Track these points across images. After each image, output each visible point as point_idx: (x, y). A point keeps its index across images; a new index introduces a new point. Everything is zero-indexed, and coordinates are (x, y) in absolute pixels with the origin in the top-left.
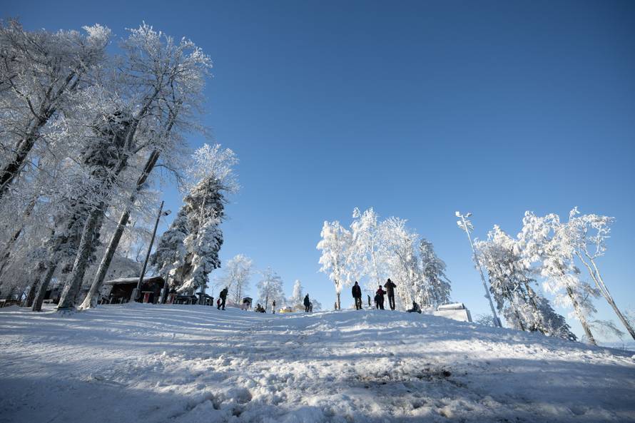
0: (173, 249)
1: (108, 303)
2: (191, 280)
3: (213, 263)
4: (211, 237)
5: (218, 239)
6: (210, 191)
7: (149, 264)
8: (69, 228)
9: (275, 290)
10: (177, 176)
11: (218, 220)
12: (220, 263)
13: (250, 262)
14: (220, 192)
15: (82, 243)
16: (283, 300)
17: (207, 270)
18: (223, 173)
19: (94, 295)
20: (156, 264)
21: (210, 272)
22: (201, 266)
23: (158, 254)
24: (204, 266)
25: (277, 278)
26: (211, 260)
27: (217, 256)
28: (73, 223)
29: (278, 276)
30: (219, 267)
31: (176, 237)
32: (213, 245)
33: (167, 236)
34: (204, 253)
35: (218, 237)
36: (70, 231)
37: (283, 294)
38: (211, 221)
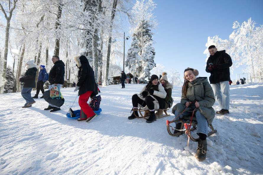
0: (134, 58)
1: (113, 84)
2: (143, 74)
3: (152, 65)
4: (149, 51)
5: (153, 52)
6: (144, 28)
7: (125, 66)
8: (87, 48)
9: (177, 78)
10: (128, 15)
11: (151, 42)
12: (155, 64)
13: (163, 67)
14: (149, 28)
15: (93, 54)
16: (181, 83)
17: (150, 68)
18: (148, 17)
19: (106, 80)
20: (128, 66)
21: (151, 69)
22: (147, 66)
23: (128, 61)
24: (148, 66)
25: (177, 72)
26: (151, 63)
27: (153, 61)
28: (87, 45)
29: (177, 71)
30: (155, 66)
31: (134, 51)
32: (151, 55)
33: (130, 51)
34: (147, 60)
35: (153, 51)
36: (88, 49)
37: (181, 80)
38: (148, 43)
